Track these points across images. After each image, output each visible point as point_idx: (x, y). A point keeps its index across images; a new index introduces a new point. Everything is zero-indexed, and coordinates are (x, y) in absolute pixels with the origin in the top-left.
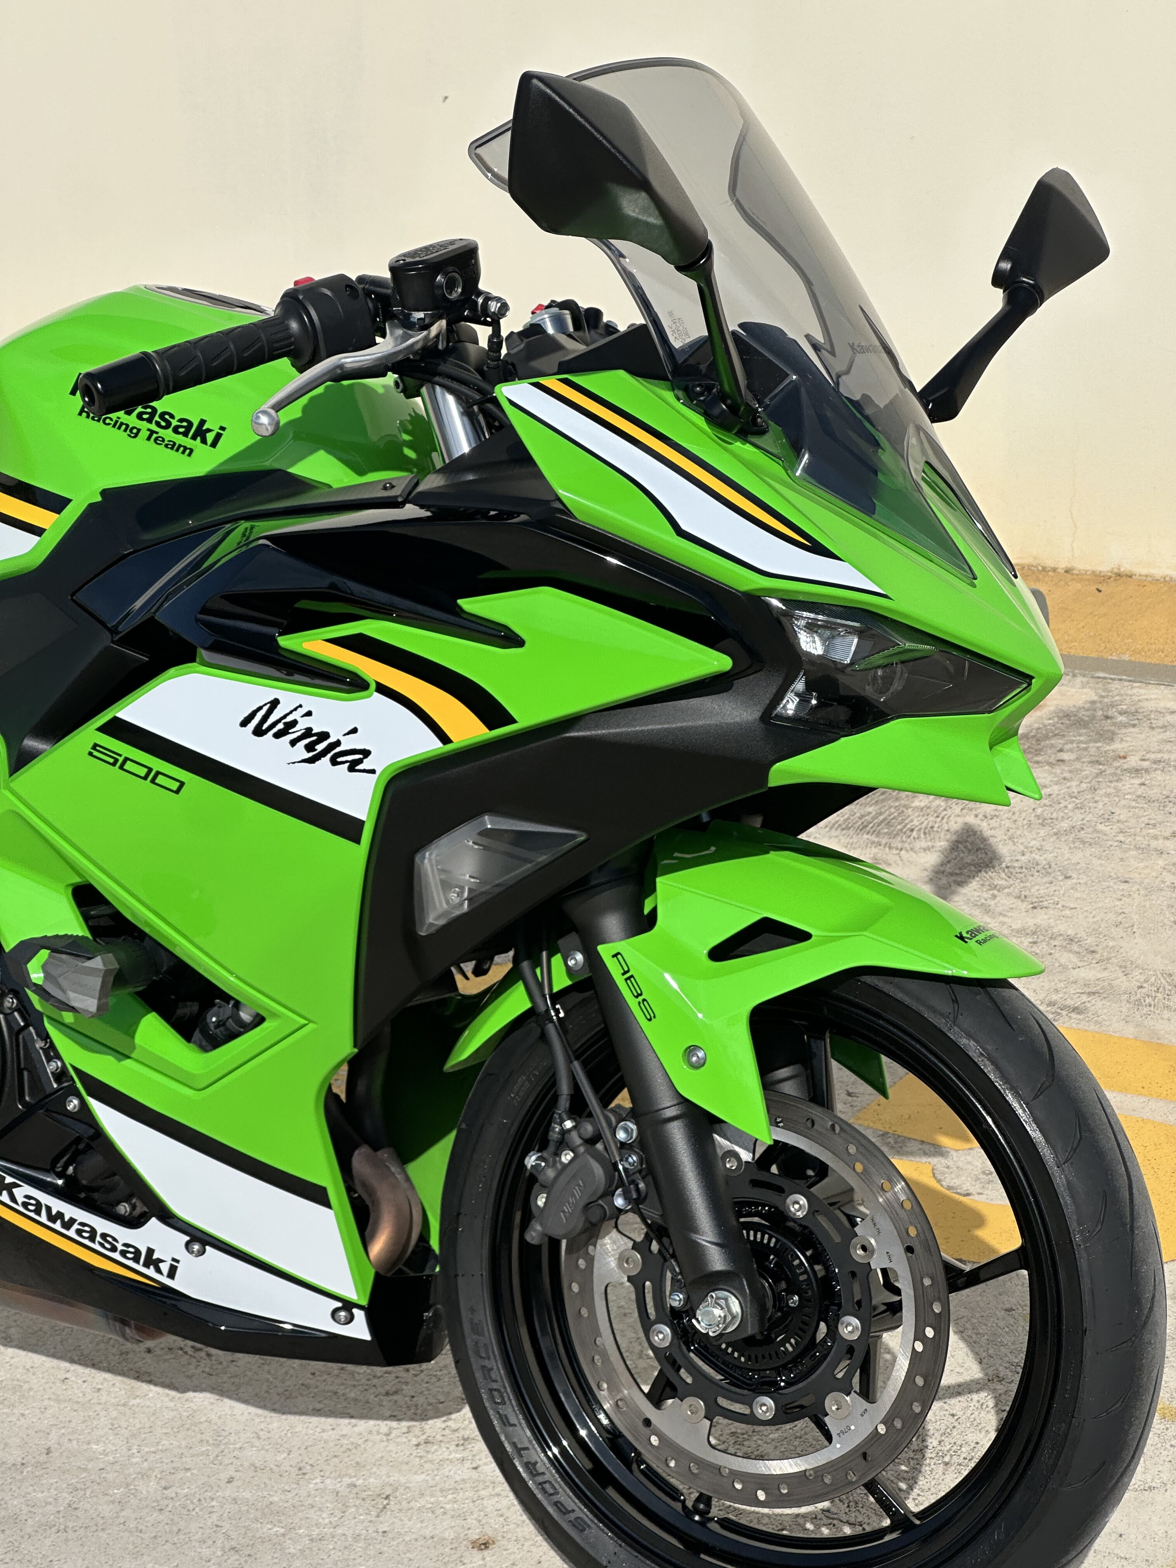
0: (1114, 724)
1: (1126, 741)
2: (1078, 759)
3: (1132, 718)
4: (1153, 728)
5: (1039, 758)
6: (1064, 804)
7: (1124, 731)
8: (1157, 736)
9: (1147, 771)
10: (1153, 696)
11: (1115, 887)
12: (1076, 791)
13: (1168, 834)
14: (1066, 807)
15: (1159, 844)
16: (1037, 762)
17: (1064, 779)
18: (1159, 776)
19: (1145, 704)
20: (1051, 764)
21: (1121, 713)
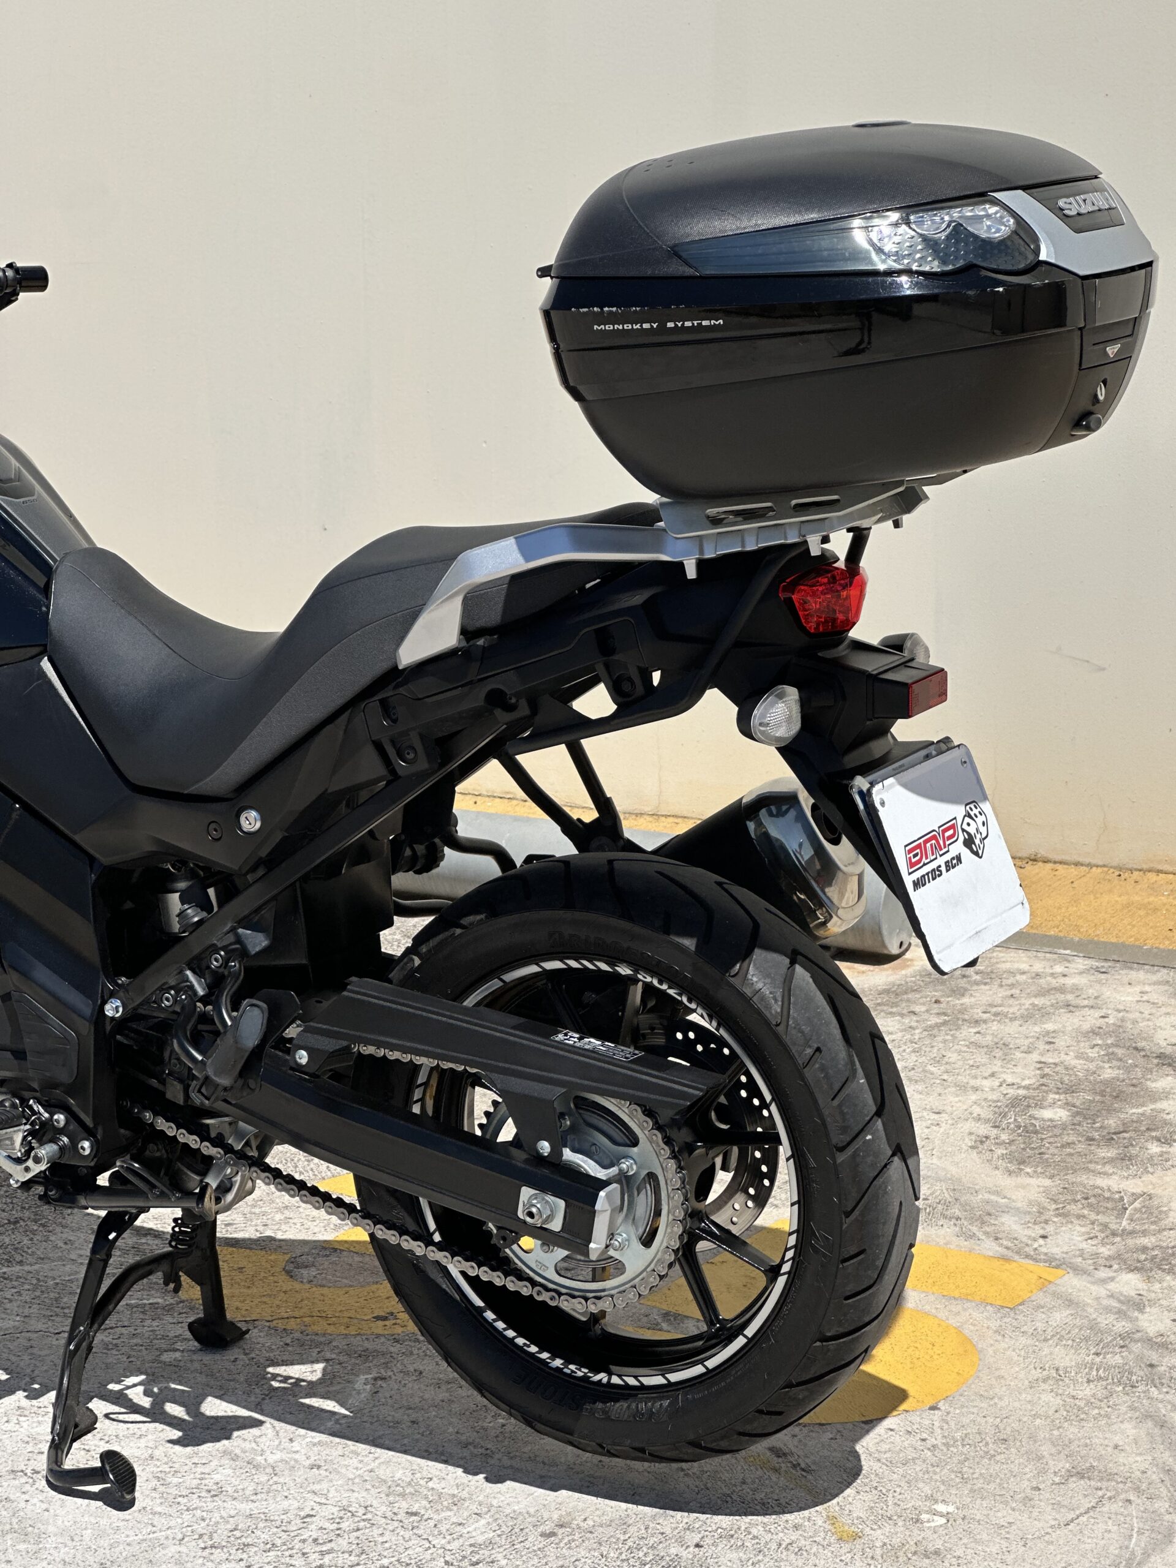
0: (969, 982)
1: (975, 997)
2: (927, 1011)
3: (985, 976)
4: (1001, 986)
5: (894, 1010)
6: (904, 1047)
7: (975, 987)
8: (1004, 992)
9: (985, 1022)
10: (1009, 959)
11: (927, 1117)
12: (917, 1037)
13: (987, 1074)
14: (904, 1050)
15: (978, 1082)
16: (891, 1013)
17: (910, 1027)
18: (995, 1026)
19: (998, 966)
20: (902, 1015)
21: (977, 973)
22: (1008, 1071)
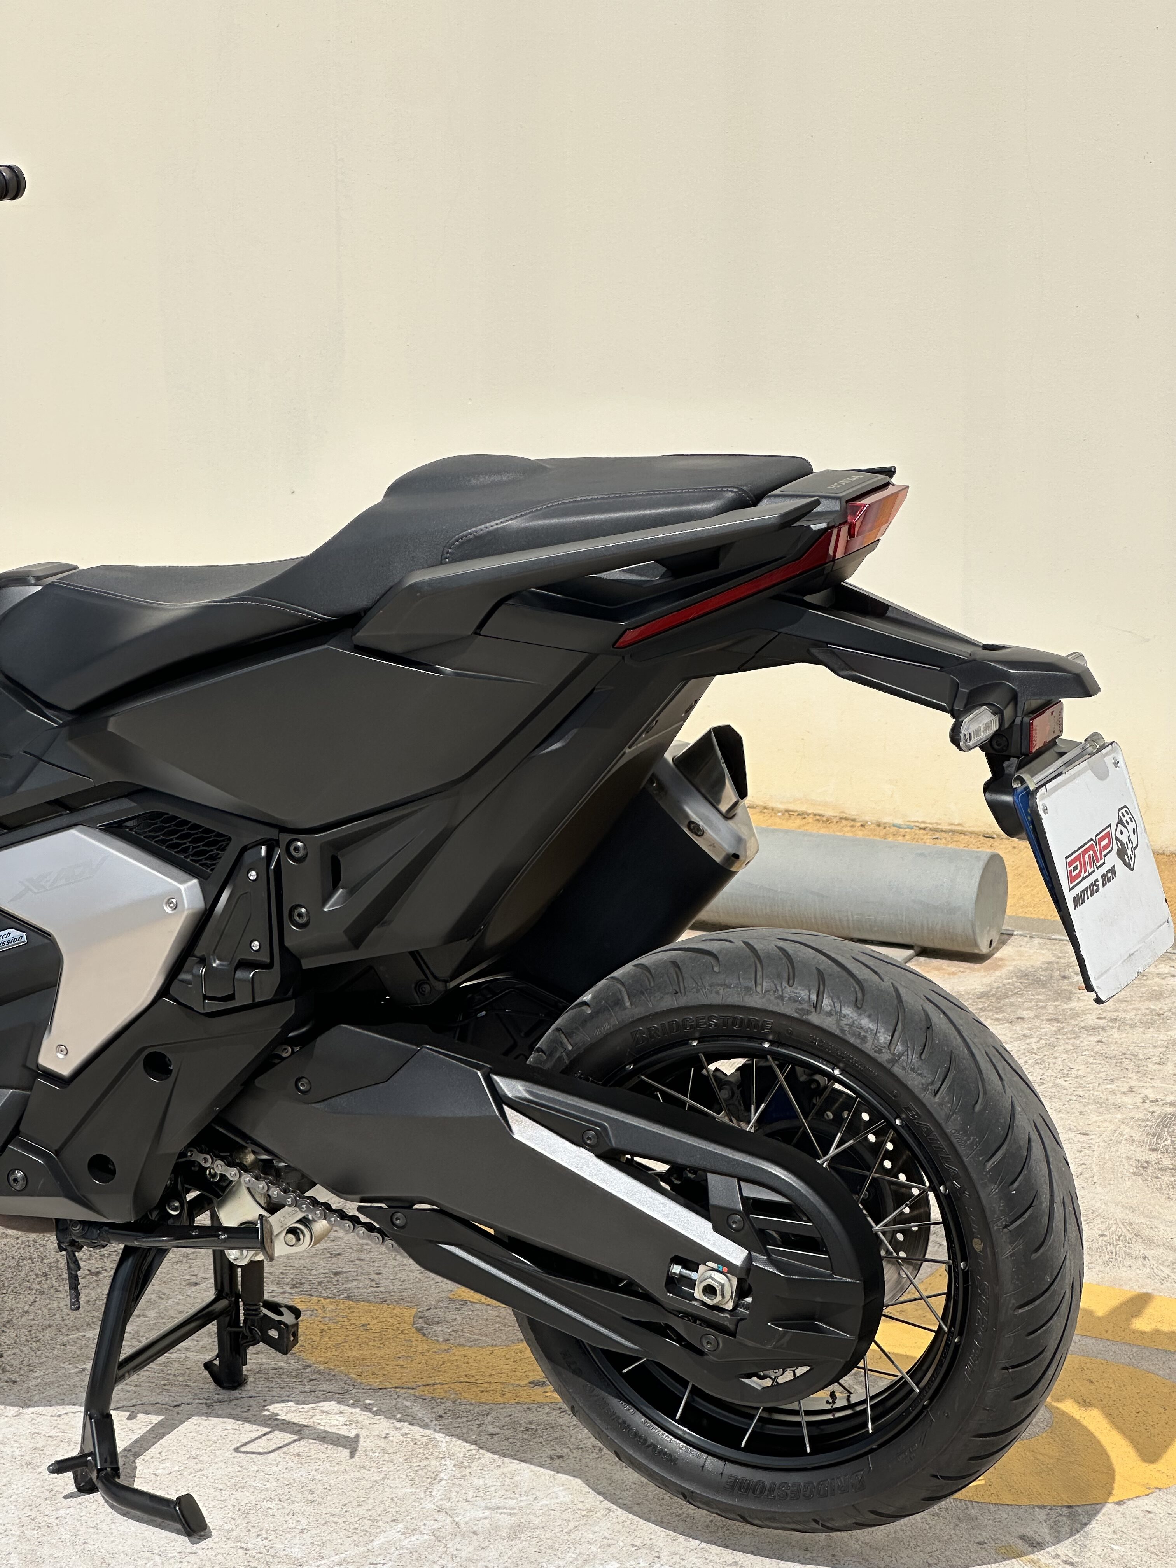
18: (1116, 1034)
20: (1011, 1022)
22: (1148, 1085)
